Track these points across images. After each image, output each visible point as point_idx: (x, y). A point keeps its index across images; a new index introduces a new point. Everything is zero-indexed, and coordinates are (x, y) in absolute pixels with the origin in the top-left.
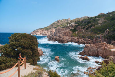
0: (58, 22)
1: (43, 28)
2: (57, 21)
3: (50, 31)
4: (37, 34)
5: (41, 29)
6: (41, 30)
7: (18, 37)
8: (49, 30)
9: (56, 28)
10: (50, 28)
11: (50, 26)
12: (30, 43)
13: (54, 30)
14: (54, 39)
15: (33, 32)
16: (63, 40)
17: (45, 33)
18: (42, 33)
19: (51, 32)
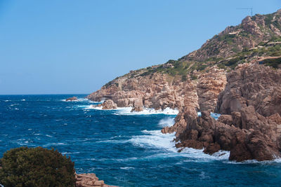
0: (246, 27)
1: (161, 67)
2: (242, 26)
3: (195, 83)
4: (122, 105)
5: (150, 72)
6: (146, 80)
7: (21, 163)
8: (194, 78)
9: (232, 64)
10: (201, 69)
11: (198, 53)
12: (53, 178)
13: (222, 77)
14: (207, 137)
15: (104, 93)
16: (255, 140)
17: (166, 95)
18: (150, 99)
19: (203, 88)
